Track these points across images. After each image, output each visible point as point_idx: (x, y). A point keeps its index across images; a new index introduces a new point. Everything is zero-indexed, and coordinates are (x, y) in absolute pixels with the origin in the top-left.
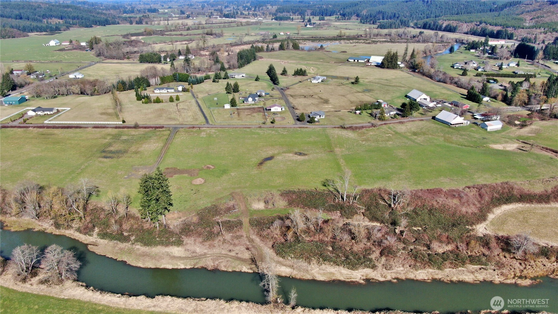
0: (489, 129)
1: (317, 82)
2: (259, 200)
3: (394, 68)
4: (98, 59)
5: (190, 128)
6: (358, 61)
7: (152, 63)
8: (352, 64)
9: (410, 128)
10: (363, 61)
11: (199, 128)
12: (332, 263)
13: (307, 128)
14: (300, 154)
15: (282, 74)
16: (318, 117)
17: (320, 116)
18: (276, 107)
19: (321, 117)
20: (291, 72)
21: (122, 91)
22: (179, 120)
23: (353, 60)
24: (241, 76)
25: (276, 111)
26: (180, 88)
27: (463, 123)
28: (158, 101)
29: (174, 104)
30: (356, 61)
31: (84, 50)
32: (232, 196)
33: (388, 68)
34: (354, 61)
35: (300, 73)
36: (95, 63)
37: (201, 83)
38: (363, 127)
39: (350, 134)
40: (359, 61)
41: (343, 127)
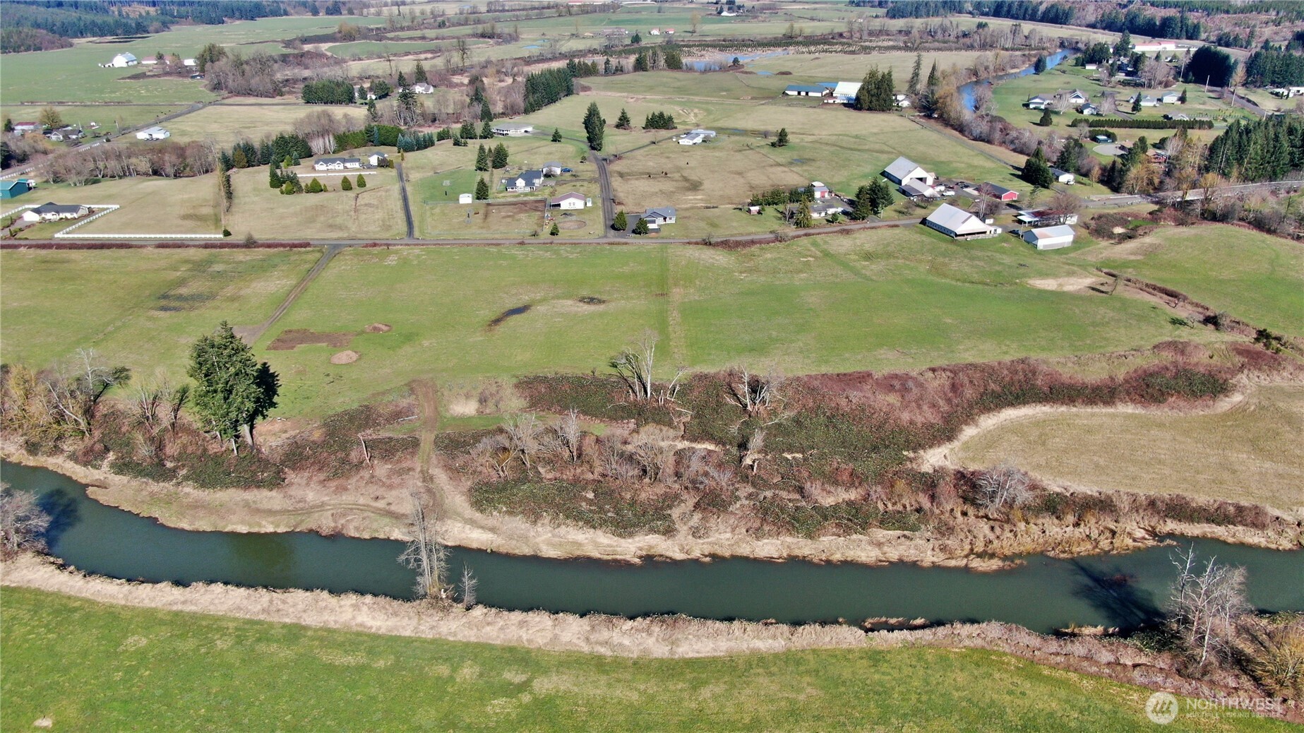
0: (1041, 244)
1: (691, 143)
2: (468, 396)
3: (883, 111)
4: (213, 96)
5: (367, 246)
6: (807, 94)
7: (332, 103)
8: (791, 102)
9: (862, 245)
10: (819, 95)
11: (388, 245)
12: (581, 524)
13: (626, 244)
14: (591, 300)
15: (618, 126)
16: (660, 221)
17: (665, 219)
18: (571, 200)
19: (668, 221)
20: (638, 121)
21: (243, 167)
22: (347, 228)
23: (796, 93)
24: (523, 131)
25: (572, 207)
26: (374, 160)
27: (985, 233)
28: (316, 188)
29: (351, 194)
30: (803, 94)
31: (186, 77)
32: (411, 388)
33: (870, 109)
34: (799, 93)
35: (659, 122)
36: (204, 106)
37: (426, 147)
38: (753, 242)
39: (720, 258)
40: (810, 94)
41: (707, 243)
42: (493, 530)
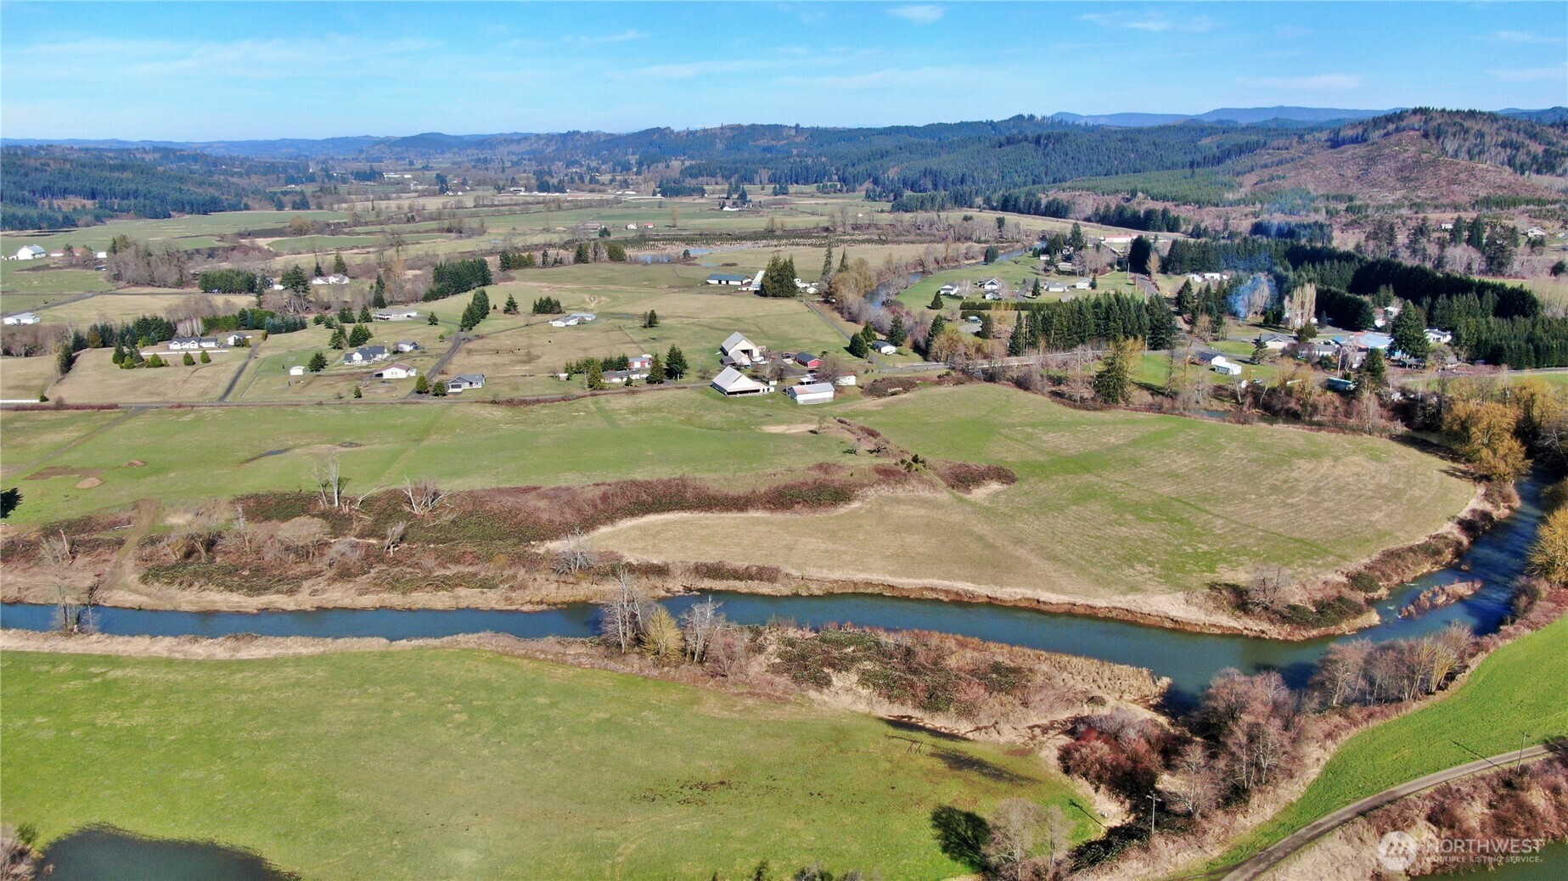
0: (800, 398)
1: (563, 325)
2: (186, 511)
3: (787, 297)
4: (109, 286)
5: (172, 407)
6: (727, 282)
7: (229, 292)
8: (718, 291)
9: (640, 403)
10: (739, 283)
11: (193, 407)
13: (418, 403)
14: (351, 445)
15: (506, 311)
16: (466, 386)
17: (471, 383)
18: (394, 370)
19: (474, 386)
20: (525, 306)
21: (97, 347)
22: (166, 394)
23: (717, 282)
24: (405, 315)
25: (394, 377)
26: (231, 341)
27: (758, 391)
28: (157, 363)
29: (191, 368)
30: (724, 282)
31: (92, 268)
32: (136, 506)
33: (774, 296)
34: (720, 282)
35: (547, 307)
36: (93, 296)
37: (295, 330)
38: (538, 401)
39: (498, 413)
40: (730, 283)
41: (494, 402)
42: (148, 595)
